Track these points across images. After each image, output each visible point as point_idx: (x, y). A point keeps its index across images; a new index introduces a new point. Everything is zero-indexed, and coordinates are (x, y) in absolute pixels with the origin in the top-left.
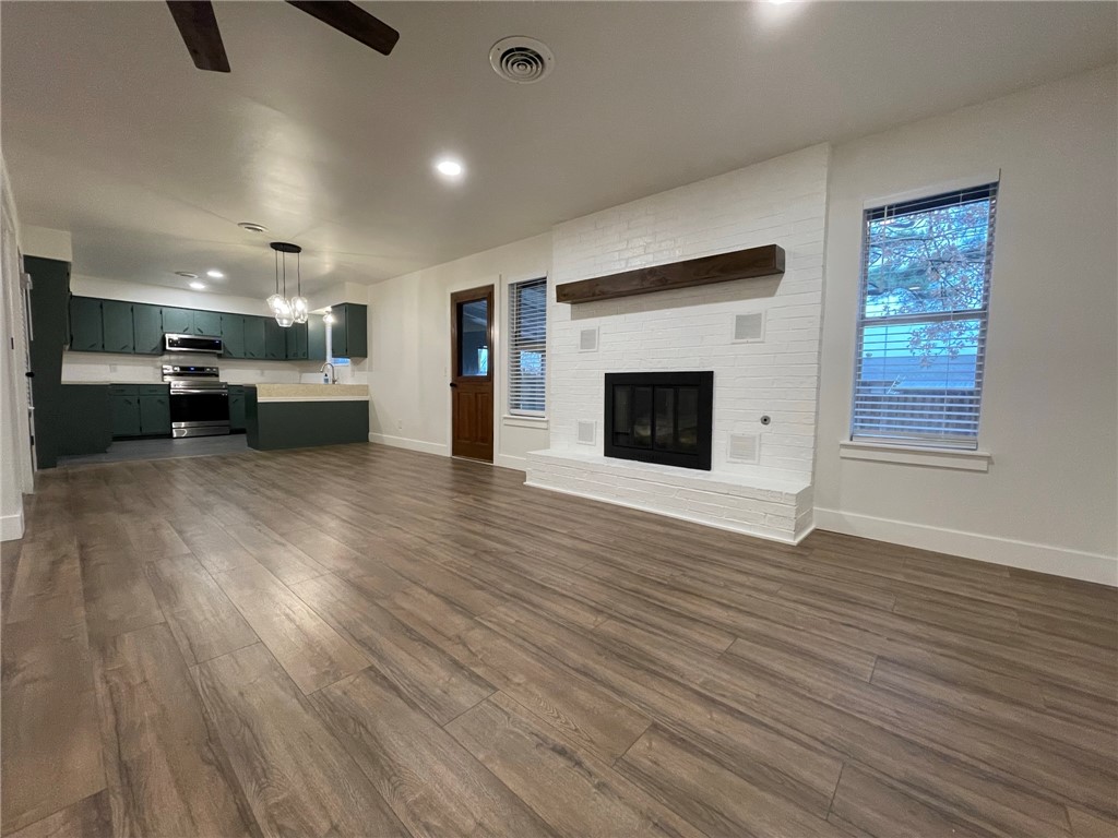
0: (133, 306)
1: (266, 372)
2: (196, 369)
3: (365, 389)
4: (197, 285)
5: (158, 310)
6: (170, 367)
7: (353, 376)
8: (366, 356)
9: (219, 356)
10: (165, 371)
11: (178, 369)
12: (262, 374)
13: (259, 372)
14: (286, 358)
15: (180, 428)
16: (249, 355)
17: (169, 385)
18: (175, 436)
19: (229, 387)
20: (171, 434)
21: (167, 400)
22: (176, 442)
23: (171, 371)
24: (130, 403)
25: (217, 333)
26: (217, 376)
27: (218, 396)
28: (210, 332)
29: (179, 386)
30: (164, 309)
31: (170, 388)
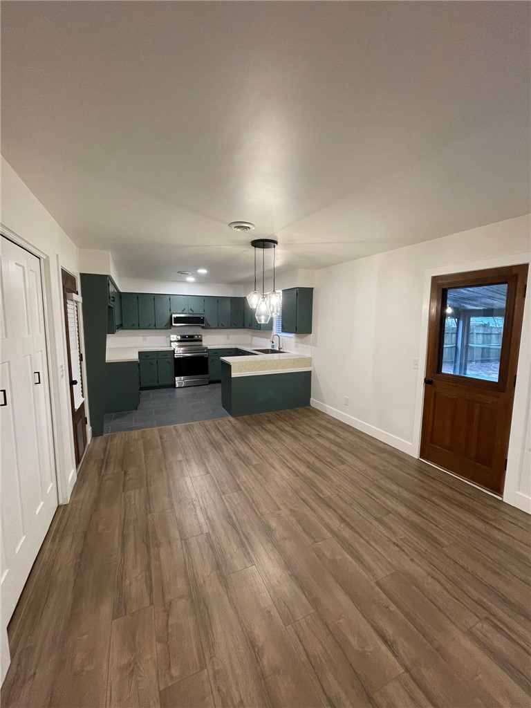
0: (154, 296)
1: (231, 337)
2: (190, 336)
3: (309, 361)
4: (191, 279)
5: (168, 297)
6: (175, 336)
7: (297, 346)
8: (310, 332)
9: (203, 328)
10: (172, 339)
11: (179, 337)
12: (228, 338)
13: (226, 336)
14: (244, 327)
15: (179, 381)
16: (220, 326)
17: (174, 351)
18: (177, 385)
19: (209, 350)
20: (175, 385)
21: (172, 362)
22: (177, 390)
23: (175, 339)
24: (152, 364)
25: (202, 311)
26: (201, 341)
27: (202, 357)
28: (198, 311)
29: (180, 352)
30: (172, 297)
31: (174, 353)
